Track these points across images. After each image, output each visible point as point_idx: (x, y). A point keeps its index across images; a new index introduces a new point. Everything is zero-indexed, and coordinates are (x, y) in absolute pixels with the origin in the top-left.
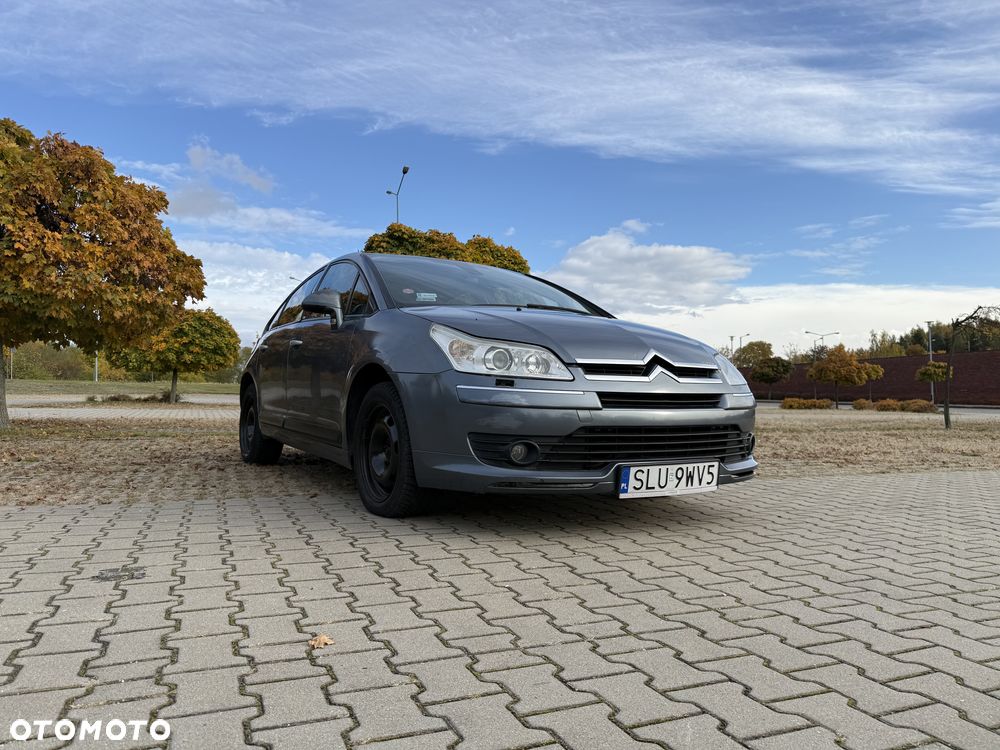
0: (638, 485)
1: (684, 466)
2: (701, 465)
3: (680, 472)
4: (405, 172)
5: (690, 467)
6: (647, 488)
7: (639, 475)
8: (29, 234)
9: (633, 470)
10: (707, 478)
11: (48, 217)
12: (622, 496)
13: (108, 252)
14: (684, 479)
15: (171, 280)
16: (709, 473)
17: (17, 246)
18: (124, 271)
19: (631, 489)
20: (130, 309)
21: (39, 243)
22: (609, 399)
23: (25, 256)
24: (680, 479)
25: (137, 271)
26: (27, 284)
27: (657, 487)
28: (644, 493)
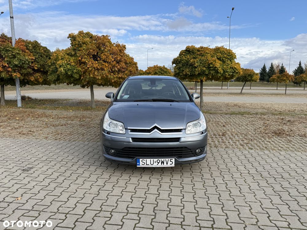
0: (143, 163)
1: (160, 159)
2: (167, 159)
3: (158, 161)
4: (233, 10)
5: (163, 160)
6: (146, 164)
7: (143, 161)
8: (90, 63)
9: (141, 160)
10: (169, 163)
11: (95, 58)
12: (138, 166)
13: (109, 65)
14: (160, 163)
15: (127, 69)
16: (170, 161)
17: (87, 66)
18: (113, 70)
19: (141, 164)
20: (116, 79)
21: (92, 65)
22: (134, 139)
23: (90, 68)
24: (159, 163)
25: (116, 69)
26: (91, 76)
27: (150, 165)
28: (145, 166)
